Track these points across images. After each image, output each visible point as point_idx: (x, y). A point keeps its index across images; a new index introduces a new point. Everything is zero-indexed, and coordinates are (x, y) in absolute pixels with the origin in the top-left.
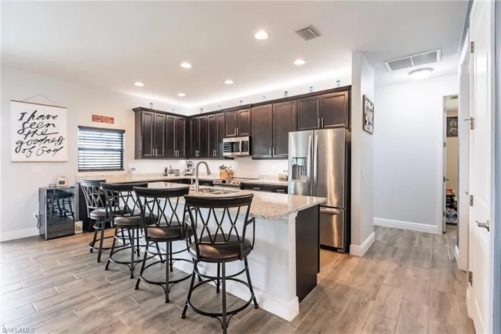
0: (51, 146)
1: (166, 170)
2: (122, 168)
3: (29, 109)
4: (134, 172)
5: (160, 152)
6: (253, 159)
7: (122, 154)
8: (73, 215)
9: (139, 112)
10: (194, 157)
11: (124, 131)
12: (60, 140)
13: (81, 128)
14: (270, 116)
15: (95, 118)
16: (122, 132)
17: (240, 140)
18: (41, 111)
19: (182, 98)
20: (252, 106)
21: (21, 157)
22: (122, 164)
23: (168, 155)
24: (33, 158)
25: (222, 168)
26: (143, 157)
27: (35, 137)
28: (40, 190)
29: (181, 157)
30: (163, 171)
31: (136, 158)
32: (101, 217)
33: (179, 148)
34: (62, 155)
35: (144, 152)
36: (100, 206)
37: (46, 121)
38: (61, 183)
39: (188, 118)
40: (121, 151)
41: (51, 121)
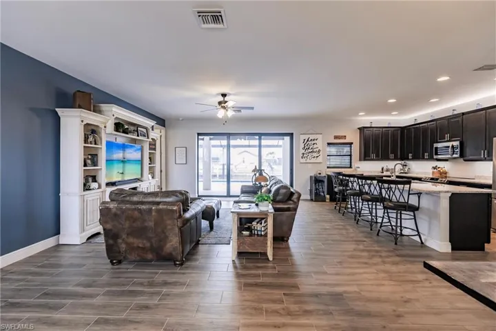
0: (315, 155)
1: (383, 169)
2: (351, 167)
3: (306, 137)
4: (358, 169)
5: (377, 156)
6: (465, 160)
7: (351, 158)
8: (323, 192)
9: (361, 129)
10: (408, 159)
11: (352, 143)
12: (319, 151)
13: (329, 144)
14: (483, 122)
15: (336, 137)
16: (351, 144)
17: (450, 144)
18: (312, 137)
19: (396, 115)
20: (463, 114)
21: (303, 160)
22: (351, 164)
23: (385, 157)
24: (308, 161)
25: (434, 168)
26: (365, 160)
27: (309, 151)
28: (311, 177)
29: (396, 159)
30: (381, 170)
31: (360, 160)
32: (340, 191)
33: (394, 152)
34: (320, 160)
35: (365, 156)
36: (340, 185)
37: (313, 142)
38: (320, 174)
39: (402, 129)
40: (351, 155)
41: (315, 142)
